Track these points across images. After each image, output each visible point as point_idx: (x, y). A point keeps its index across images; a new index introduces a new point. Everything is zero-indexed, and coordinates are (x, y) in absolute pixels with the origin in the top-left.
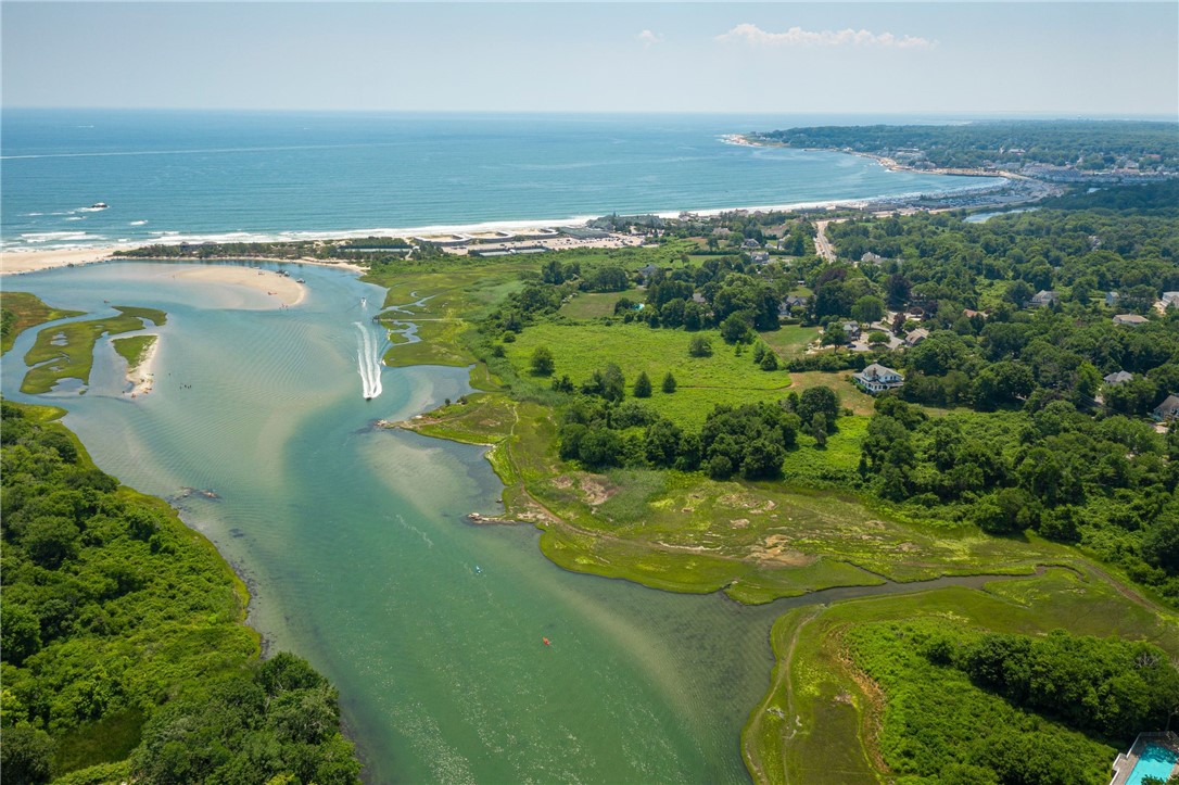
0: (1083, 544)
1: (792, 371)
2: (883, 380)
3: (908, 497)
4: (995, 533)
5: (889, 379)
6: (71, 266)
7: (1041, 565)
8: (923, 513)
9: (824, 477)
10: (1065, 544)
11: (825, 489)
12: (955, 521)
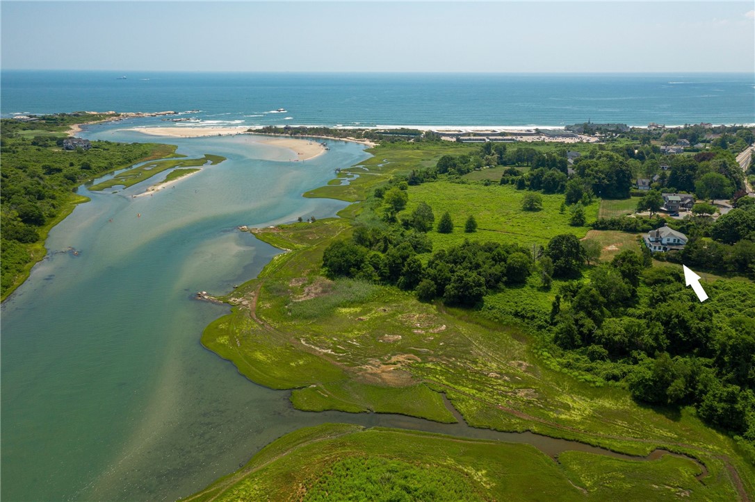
0: (746, 438)
1: (595, 229)
2: (665, 241)
3: (579, 347)
4: (641, 401)
5: (671, 241)
6: (220, 135)
7: (665, 449)
8: (582, 364)
9: (516, 314)
10: (723, 433)
11: (507, 325)
12: (608, 379)
